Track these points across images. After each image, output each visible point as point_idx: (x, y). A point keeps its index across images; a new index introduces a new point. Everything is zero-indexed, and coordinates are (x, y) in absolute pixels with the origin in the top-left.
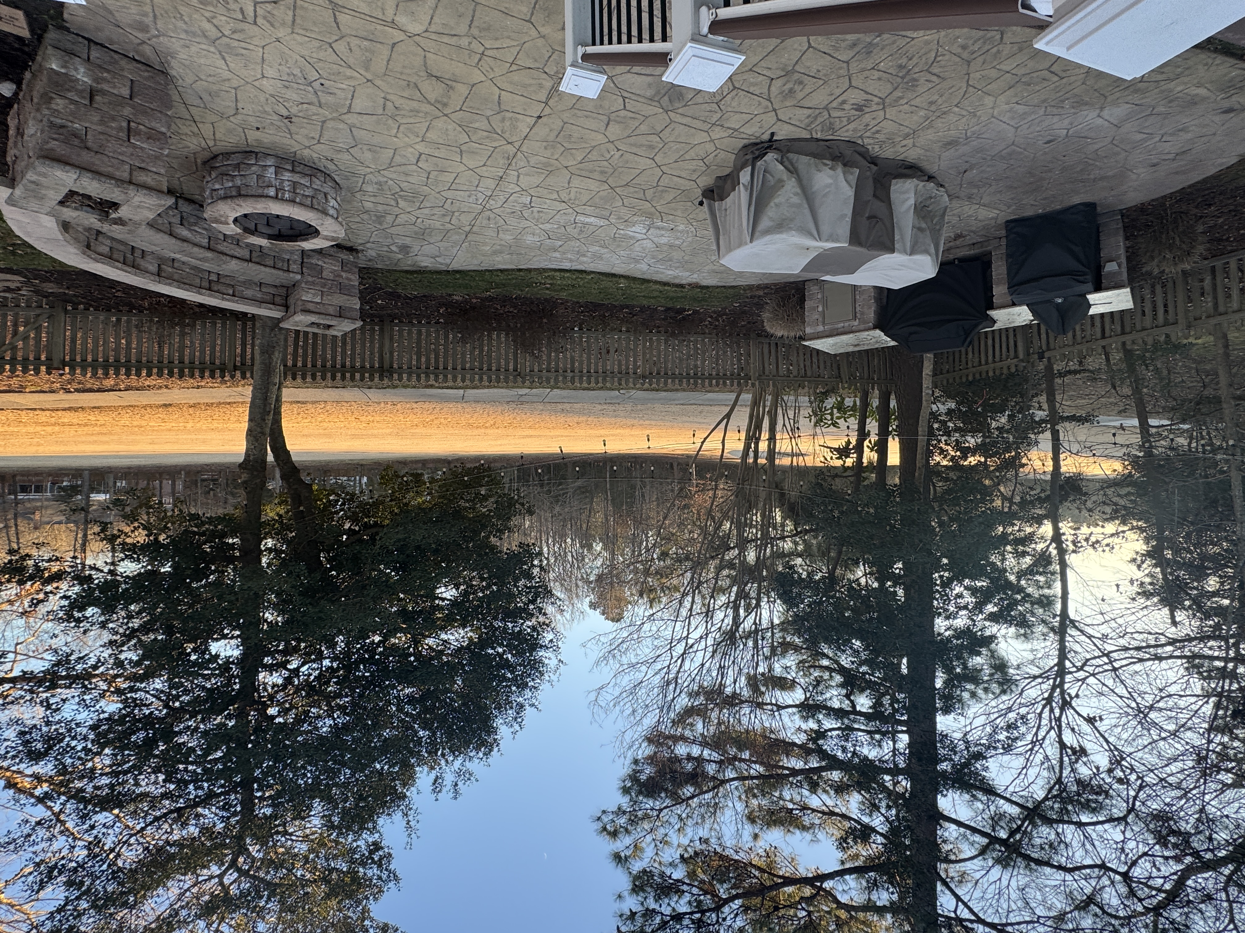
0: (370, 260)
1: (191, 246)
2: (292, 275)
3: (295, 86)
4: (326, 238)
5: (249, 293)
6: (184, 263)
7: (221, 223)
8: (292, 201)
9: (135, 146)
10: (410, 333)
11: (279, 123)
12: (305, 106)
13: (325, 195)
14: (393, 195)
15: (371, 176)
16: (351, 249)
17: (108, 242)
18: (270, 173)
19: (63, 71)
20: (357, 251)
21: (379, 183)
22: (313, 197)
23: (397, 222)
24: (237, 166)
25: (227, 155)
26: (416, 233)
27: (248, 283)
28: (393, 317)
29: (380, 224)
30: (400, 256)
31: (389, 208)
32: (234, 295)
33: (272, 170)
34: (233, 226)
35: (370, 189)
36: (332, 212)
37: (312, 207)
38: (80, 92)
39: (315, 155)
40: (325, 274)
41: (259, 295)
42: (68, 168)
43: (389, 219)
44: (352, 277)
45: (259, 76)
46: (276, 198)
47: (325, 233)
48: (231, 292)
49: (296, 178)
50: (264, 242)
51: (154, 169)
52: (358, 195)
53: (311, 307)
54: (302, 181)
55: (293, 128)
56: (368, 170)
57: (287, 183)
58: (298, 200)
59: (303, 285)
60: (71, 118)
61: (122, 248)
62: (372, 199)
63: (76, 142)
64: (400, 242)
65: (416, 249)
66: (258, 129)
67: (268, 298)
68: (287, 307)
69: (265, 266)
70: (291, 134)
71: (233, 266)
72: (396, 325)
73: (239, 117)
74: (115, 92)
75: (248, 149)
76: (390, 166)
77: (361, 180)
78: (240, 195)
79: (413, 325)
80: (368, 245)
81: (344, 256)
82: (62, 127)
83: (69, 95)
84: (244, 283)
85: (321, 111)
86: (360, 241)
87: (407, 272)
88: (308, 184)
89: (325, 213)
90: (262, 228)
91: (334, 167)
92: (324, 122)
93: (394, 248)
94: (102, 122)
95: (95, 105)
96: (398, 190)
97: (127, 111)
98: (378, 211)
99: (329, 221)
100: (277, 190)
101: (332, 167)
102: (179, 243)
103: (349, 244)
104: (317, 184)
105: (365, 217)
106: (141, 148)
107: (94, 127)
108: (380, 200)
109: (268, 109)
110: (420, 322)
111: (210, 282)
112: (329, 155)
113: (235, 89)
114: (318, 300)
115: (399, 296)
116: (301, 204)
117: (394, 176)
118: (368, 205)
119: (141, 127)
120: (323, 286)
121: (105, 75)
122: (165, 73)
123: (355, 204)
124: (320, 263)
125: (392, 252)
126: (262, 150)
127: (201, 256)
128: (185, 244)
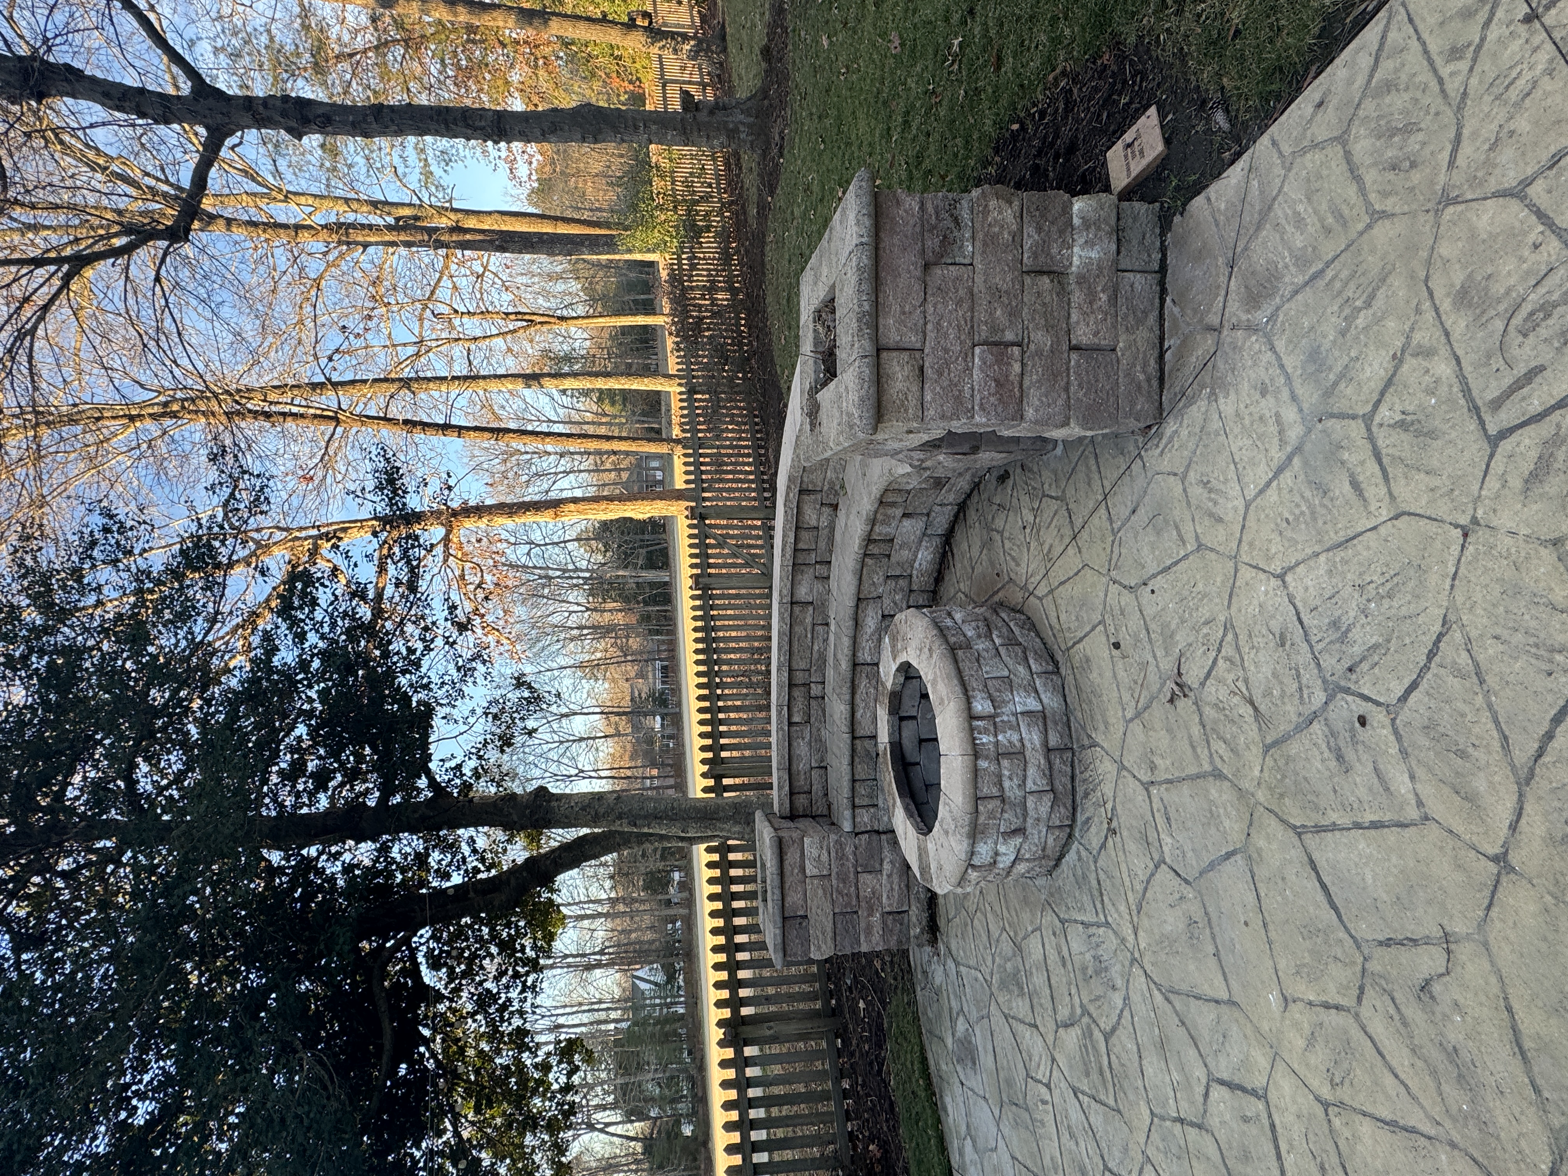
0: (925, 972)
1: (850, 632)
2: (847, 813)
3: (1303, 656)
4: (922, 853)
5: (802, 748)
6: (826, 640)
7: (893, 646)
8: (976, 753)
9: (967, 355)
10: (822, 1075)
11: (1153, 677)
12: (1247, 711)
13: (1020, 831)
14: (1085, 1012)
15: (1112, 942)
16: (933, 929)
17: (824, 522)
18: (1024, 702)
19: (1076, 221)
20: (933, 942)
21: (1101, 969)
22: (1003, 799)
23: (1020, 1028)
24: (1012, 642)
25: (1031, 625)
26: (1010, 1083)
27: (820, 746)
28: (842, 1033)
29: (1003, 985)
30: (949, 1041)
31: (1046, 1002)
32: (790, 724)
33: (1033, 704)
34: (894, 667)
35: (1077, 946)
36: (984, 850)
37: (977, 799)
38: (1043, 248)
39: (1107, 789)
40: (865, 878)
41: (802, 766)
42: (867, 222)
43: (1021, 1007)
44: (876, 937)
45: (1276, 567)
46: (972, 717)
47: (931, 846)
48: (796, 719)
49: (1035, 758)
50: (884, 738)
51: (928, 397)
52: (1049, 918)
53: (792, 857)
54: (1031, 771)
55: (1158, 712)
56: (1127, 932)
57: (1015, 738)
58: (983, 764)
59: (833, 837)
60: (980, 235)
61: (822, 544)
62: (1053, 956)
63: (933, 243)
64: (978, 1040)
65: (973, 1082)
66: (1117, 646)
67: (801, 782)
68: (792, 816)
69: (852, 763)
70: (1138, 715)
71: (838, 709)
72: (831, 1044)
73: (1127, 598)
74: (1074, 317)
75: (1059, 656)
76: (1169, 993)
77: (1089, 917)
78: (952, 650)
79: (837, 1081)
80: (951, 964)
81: (916, 914)
82: (956, 221)
83: (1029, 230)
84: (819, 740)
85: (1254, 755)
86: (953, 946)
87: (924, 1061)
88: (1030, 785)
89: (975, 833)
90: (909, 731)
91: (1095, 843)
92: (1218, 775)
93: (961, 1026)
94: (996, 293)
95: (1028, 280)
96: (1106, 1024)
97: (1041, 339)
98: (1028, 974)
99: (958, 846)
100: (991, 717)
101: (1095, 836)
102: (850, 612)
103: (941, 923)
104: (1040, 807)
105: (1006, 947)
106: (969, 370)
107: (979, 279)
108: (1059, 977)
109: (1181, 639)
110: (845, 1094)
111: (807, 685)
112: (1124, 820)
113: (1200, 547)
114: (810, 870)
115: (880, 1045)
116: (976, 772)
117: (1141, 1009)
118: (1034, 946)
119: (1017, 367)
120: (843, 878)
121: (1104, 297)
122: (1160, 415)
123: (1026, 916)
124: (887, 866)
125: (953, 1021)
126: (1070, 679)
127: (840, 656)
128: (851, 623)
